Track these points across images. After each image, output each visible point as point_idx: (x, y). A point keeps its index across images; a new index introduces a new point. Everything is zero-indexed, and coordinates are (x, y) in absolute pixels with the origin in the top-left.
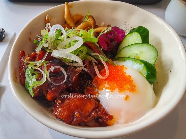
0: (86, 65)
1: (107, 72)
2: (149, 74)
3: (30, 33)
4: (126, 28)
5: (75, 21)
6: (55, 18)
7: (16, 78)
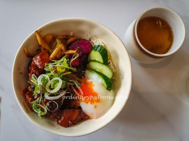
0: (67, 90)
1: (82, 93)
2: (108, 87)
3: (19, 69)
4: (91, 36)
5: (48, 43)
6: (31, 45)
7: (27, 109)
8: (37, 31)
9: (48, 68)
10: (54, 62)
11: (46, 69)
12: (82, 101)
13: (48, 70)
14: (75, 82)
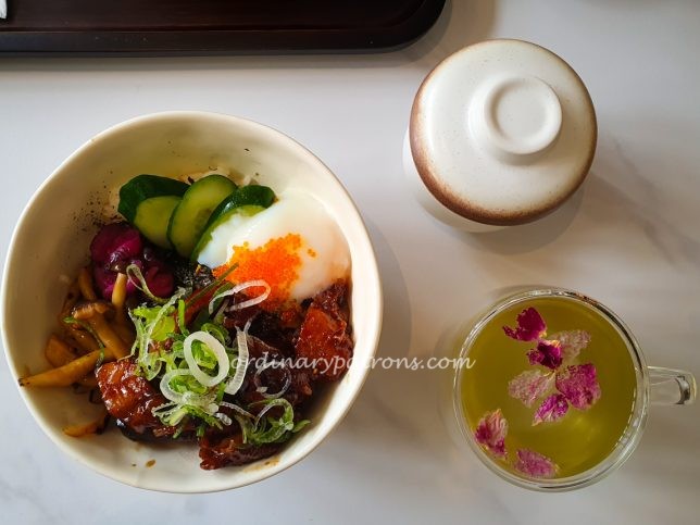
8: (20, 381)
9: (150, 367)
10: (137, 350)
11: (151, 376)
12: (287, 290)
13: (156, 370)
14: (220, 296)
